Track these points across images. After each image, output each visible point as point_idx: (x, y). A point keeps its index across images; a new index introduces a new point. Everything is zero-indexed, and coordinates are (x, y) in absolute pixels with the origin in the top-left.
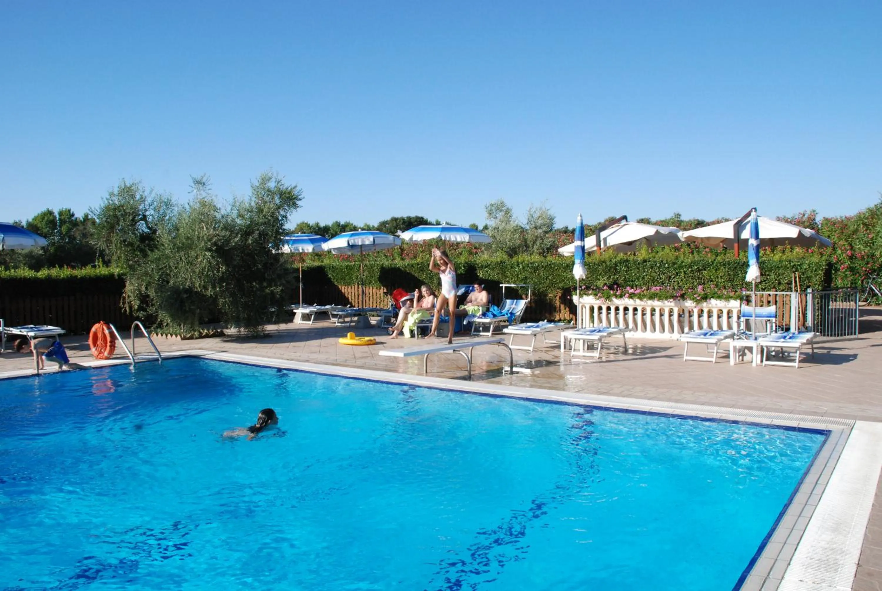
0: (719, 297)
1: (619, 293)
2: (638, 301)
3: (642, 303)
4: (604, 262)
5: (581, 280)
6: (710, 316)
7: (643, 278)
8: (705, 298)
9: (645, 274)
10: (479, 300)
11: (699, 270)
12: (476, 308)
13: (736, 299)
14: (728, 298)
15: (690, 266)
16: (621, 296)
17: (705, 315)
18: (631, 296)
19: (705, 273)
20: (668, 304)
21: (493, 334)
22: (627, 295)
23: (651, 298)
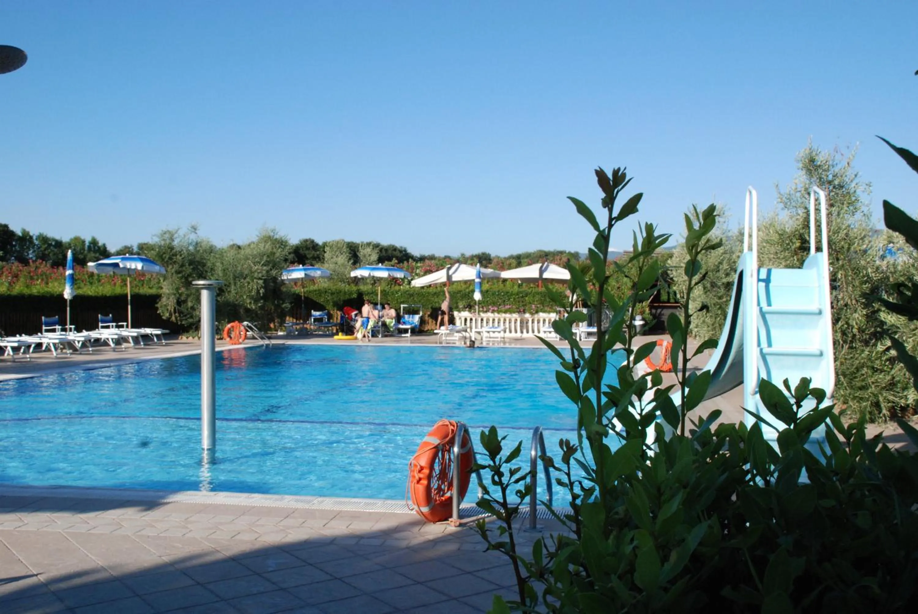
0: (544, 312)
1: (485, 310)
2: (496, 314)
3: (499, 316)
4: (460, 291)
5: (479, 301)
6: (539, 322)
7: (487, 302)
8: (537, 312)
9: (488, 299)
10: (390, 315)
11: (523, 297)
12: (391, 320)
13: (553, 312)
14: (549, 312)
15: (518, 294)
16: (486, 312)
17: (536, 322)
18: (493, 312)
19: (527, 298)
20: (515, 316)
21: (411, 336)
22: (490, 311)
23: (505, 312)
